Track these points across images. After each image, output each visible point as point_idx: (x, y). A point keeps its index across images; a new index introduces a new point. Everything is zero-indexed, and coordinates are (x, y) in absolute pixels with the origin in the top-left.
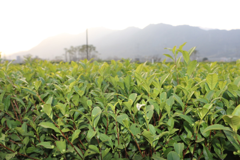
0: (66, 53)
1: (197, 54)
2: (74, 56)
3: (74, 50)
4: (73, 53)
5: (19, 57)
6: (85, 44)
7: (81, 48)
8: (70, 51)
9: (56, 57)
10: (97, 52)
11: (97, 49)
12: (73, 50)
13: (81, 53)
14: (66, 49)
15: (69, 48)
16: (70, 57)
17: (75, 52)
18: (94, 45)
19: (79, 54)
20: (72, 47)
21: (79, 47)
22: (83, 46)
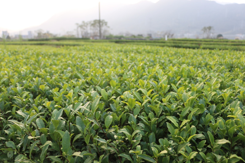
0: (78, 28)
1: (212, 31)
2: (85, 31)
3: (86, 25)
4: (85, 28)
5: (30, 33)
6: (98, 18)
7: (92, 23)
8: (81, 26)
9: (68, 32)
10: (109, 27)
11: (108, 25)
12: (84, 26)
13: (92, 27)
14: (77, 24)
15: (80, 23)
16: (82, 32)
17: (86, 26)
18: (106, 21)
19: (91, 29)
20: (83, 22)
21: (90, 22)
22: (95, 21)
